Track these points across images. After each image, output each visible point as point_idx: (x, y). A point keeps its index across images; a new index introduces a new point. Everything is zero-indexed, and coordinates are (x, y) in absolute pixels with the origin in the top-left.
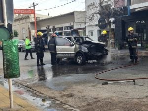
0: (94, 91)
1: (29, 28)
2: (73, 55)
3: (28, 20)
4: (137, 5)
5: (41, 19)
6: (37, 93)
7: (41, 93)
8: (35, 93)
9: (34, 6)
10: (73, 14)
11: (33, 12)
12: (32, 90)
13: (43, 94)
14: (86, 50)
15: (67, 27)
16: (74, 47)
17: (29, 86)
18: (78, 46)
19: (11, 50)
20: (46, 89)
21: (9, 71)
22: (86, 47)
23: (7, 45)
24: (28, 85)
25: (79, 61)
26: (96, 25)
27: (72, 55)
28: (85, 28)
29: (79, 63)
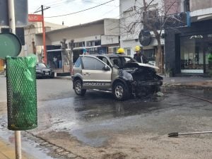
0: (158, 148)
1: (33, 43)
2: (109, 84)
3: (32, 31)
4: (201, 10)
5: (52, 29)
6: (59, 151)
7: (65, 150)
8: (55, 151)
9: (42, 10)
10: (101, 22)
11: (41, 18)
12: (50, 143)
13: (70, 152)
14: (130, 77)
15: (91, 42)
16: (109, 72)
17: (43, 136)
18: (116, 71)
19: (23, 77)
20: (74, 143)
21: (17, 116)
22: (129, 72)
23: (17, 67)
24: (40, 134)
25: (118, 94)
26: (136, 40)
27: (107, 84)
28: (119, 44)
29: (118, 96)
